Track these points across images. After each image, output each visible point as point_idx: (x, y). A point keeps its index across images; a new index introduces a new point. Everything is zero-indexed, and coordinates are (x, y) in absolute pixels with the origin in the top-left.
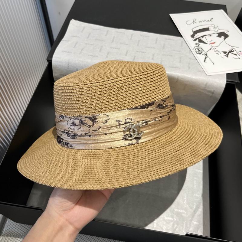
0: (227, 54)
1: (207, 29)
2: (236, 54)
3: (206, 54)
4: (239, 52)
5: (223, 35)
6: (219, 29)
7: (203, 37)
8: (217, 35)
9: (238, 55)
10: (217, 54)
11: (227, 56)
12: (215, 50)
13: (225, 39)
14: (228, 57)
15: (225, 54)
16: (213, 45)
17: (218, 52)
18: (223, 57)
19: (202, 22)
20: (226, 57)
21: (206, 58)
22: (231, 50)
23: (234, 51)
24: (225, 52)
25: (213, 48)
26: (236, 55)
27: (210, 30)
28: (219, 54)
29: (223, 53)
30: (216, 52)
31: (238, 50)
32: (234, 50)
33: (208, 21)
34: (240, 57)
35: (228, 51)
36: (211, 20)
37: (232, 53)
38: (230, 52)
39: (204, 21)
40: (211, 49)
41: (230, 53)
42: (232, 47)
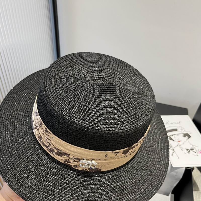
0: (189, 150)
1: (176, 130)
2: (196, 151)
3: (174, 150)
4: (198, 151)
5: (187, 135)
6: (184, 131)
7: (172, 135)
8: (183, 135)
9: (197, 153)
10: (181, 151)
11: (189, 152)
12: (180, 147)
13: (188, 139)
14: (189, 153)
15: (188, 151)
16: (179, 143)
17: (182, 149)
18: (185, 153)
19: (172, 123)
20: (188, 154)
21: (173, 153)
22: (192, 148)
23: (193, 149)
24: (187, 150)
25: (179, 145)
27: (178, 130)
30: (181, 149)
31: (197, 149)
32: (194, 148)
33: (177, 123)
34: (198, 154)
35: (189, 149)
36: (179, 123)
38: (191, 149)
39: (174, 123)
40: (177, 146)
41: (191, 151)
42: (193, 146)
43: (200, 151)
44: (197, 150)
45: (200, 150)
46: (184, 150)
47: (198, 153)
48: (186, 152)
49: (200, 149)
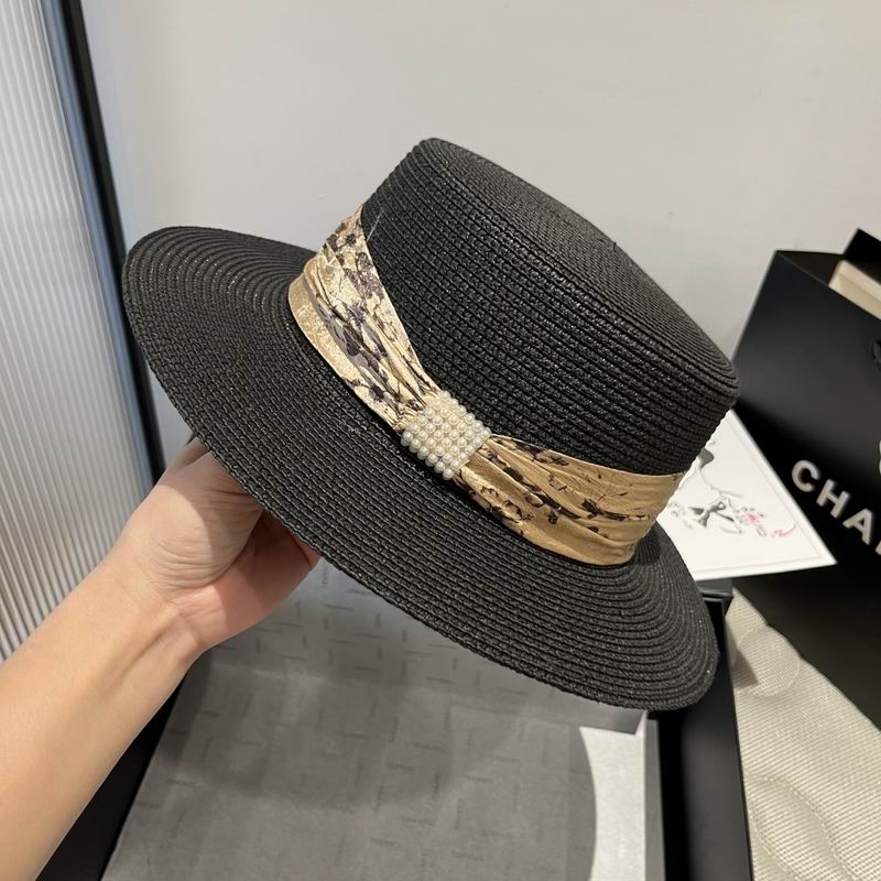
0: (703, 514)
2: (733, 517)
4: (742, 513)
9: (737, 522)
10: (673, 517)
11: (705, 522)
13: (702, 466)
14: (705, 524)
15: (699, 517)
17: (676, 509)
20: (701, 527)
22: (716, 504)
23: (725, 507)
24: (699, 511)
26: (732, 520)
28: (681, 514)
29: (692, 512)
30: (673, 509)
31: (739, 503)
32: (726, 503)
34: (743, 527)
35: (707, 508)
37: (719, 512)
38: (715, 509)
41: (712, 514)
42: (720, 493)
43: (752, 513)
44: (738, 512)
45: (752, 510)
46: (684, 514)
47: (741, 522)
48: (695, 520)
49: (749, 507)
